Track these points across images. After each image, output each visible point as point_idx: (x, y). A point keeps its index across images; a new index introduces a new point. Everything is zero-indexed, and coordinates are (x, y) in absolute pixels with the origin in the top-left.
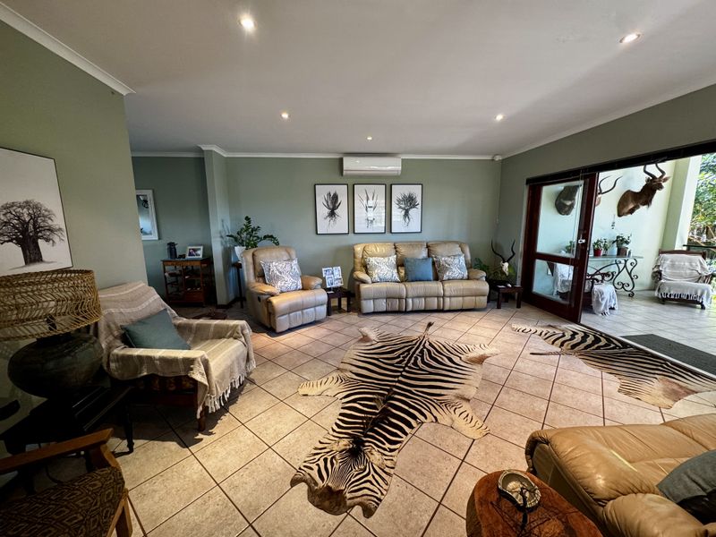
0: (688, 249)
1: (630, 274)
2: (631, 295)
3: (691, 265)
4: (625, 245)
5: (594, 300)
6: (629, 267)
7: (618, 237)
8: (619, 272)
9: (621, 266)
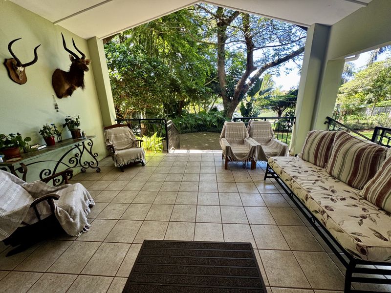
0: (119, 123)
1: (90, 153)
2: (98, 171)
3: (126, 135)
4: (76, 127)
5: (63, 223)
6: (88, 148)
7: (67, 120)
8: (82, 153)
9: (81, 148)
